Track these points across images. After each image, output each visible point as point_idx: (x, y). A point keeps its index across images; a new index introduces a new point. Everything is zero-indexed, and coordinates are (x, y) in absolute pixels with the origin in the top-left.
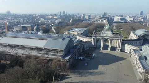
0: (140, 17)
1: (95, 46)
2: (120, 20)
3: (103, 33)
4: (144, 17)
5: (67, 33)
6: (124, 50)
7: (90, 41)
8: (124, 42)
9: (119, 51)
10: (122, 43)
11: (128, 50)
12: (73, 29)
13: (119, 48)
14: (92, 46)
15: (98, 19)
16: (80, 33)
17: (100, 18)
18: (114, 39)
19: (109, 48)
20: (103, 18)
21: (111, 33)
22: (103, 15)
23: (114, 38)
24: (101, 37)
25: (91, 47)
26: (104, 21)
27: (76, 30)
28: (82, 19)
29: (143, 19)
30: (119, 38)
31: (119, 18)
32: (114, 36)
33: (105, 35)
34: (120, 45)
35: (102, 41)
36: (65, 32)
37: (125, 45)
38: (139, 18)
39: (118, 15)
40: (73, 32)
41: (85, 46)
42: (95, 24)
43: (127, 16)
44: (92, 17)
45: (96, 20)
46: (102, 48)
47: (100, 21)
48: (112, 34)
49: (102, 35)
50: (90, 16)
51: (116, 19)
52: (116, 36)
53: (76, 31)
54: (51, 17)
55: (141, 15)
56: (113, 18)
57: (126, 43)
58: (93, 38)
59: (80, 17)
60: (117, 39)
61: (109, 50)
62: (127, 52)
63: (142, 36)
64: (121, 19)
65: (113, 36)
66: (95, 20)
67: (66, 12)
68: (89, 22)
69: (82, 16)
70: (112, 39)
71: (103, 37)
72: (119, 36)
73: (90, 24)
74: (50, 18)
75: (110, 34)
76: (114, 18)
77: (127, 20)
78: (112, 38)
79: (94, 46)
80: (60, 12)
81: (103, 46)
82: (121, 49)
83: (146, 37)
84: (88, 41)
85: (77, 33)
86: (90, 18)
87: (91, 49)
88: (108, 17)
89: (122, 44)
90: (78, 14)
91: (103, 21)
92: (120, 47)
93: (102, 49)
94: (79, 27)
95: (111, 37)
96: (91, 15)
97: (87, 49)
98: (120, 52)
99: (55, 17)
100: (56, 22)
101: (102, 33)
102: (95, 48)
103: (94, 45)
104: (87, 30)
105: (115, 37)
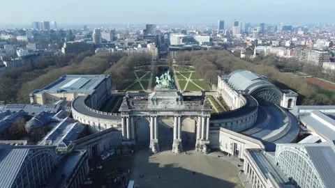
0: (219, 33)
1: (134, 142)
2: (183, 42)
3: (152, 100)
4: (227, 32)
5: (40, 98)
6: (218, 144)
7: (115, 126)
8: (216, 122)
9: (205, 149)
10: (211, 125)
11: (229, 146)
12: (63, 80)
13: (205, 142)
14: (123, 143)
15: (133, 41)
16: (83, 94)
17: (139, 40)
18: (187, 116)
19: (175, 145)
20: (145, 37)
21: (177, 100)
22: (144, 31)
23: (187, 113)
24: (148, 114)
25: (121, 147)
26: (148, 46)
27: (72, 82)
28: (94, 41)
29: (225, 37)
30: (200, 111)
31: (180, 38)
32: (187, 108)
33: (160, 106)
34: (205, 132)
35: (153, 124)
36: (33, 97)
37: (219, 129)
38: (218, 35)
39: (176, 29)
40: (62, 91)
41: (101, 148)
42: (127, 55)
43: (194, 31)
44: (118, 36)
45: (130, 44)
46: (155, 146)
47: (140, 46)
48: (180, 102)
49: (150, 106)
50: (113, 32)
51: (175, 40)
52: (193, 108)
53: (72, 88)
54: (7, 37)
55: (220, 28)
56: (166, 36)
57: (220, 126)
58: (125, 118)
59: (89, 36)
60: (197, 116)
61: (175, 150)
62: (227, 151)
63: (252, 94)
64: (185, 40)
65: (183, 107)
66: (126, 45)
67: (52, 23)
68: (113, 50)
69: (94, 32)
70: (183, 118)
71: (154, 111)
72: (202, 108)
73: (115, 58)
74: (4, 40)
75: (176, 103)
76: (169, 37)
77: (198, 43)
78: (183, 114)
79: (129, 143)
80: (37, 24)
81: (156, 140)
82: (208, 142)
83: (261, 95)
84: (109, 127)
85: (75, 94)
86: (114, 39)
87: (121, 152)
88: (155, 34)
89: (210, 130)
90: (85, 27)
91: (145, 46)
92: (205, 139)
93: (153, 150)
94: (82, 73)
95: (179, 111)
96: (117, 30)
97: (109, 155)
98: (208, 152)
99: (19, 38)
100: (18, 54)
101: (150, 101)
102: (132, 147)
103: (131, 139)
104: (105, 79)
105: (189, 111)
